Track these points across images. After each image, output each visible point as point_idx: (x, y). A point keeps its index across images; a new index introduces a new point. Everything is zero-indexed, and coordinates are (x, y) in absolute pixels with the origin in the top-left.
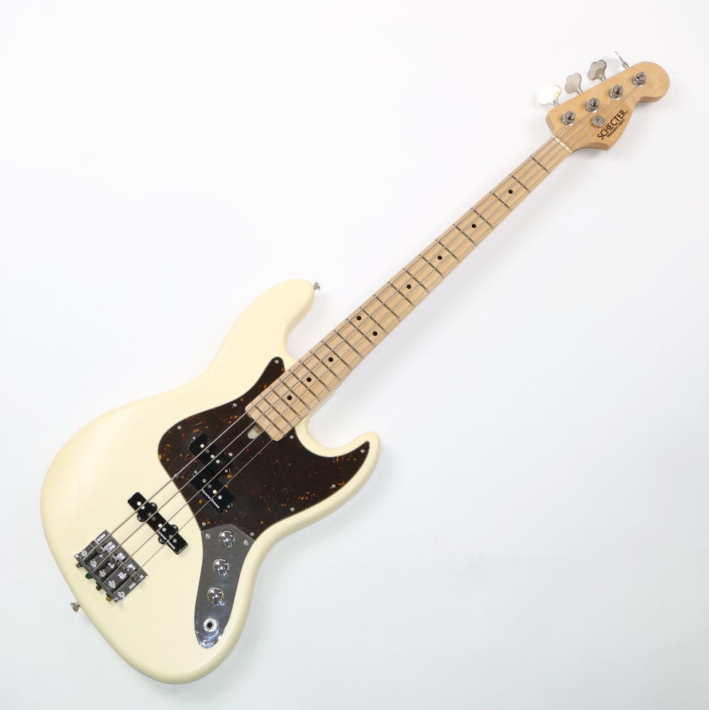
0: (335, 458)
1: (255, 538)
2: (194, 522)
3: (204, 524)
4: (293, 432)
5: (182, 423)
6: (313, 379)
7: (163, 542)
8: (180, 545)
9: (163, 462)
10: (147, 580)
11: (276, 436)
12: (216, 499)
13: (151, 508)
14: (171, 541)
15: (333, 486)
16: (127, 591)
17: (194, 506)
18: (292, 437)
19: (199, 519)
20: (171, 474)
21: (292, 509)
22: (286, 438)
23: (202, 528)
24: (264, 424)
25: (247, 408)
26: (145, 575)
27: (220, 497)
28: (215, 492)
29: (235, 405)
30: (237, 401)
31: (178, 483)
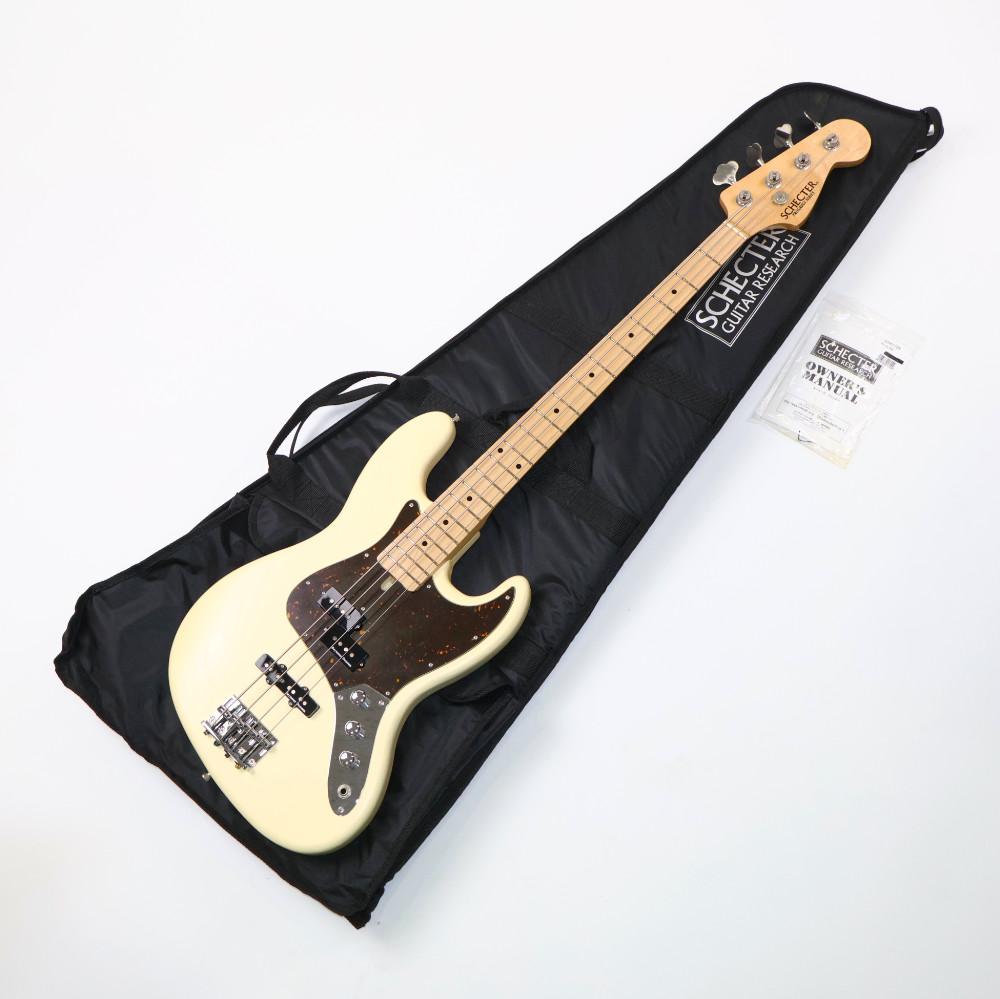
0: (477, 607)
1: (391, 697)
2: (325, 682)
3: (336, 685)
4: (430, 581)
5: (311, 578)
6: (450, 521)
7: (293, 705)
8: (311, 708)
9: (292, 620)
10: (278, 746)
11: (411, 586)
12: (347, 657)
13: (279, 669)
14: (301, 703)
15: (475, 638)
16: (257, 758)
17: (324, 665)
18: (429, 587)
19: (331, 679)
20: (300, 632)
21: (430, 665)
22: (422, 588)
23: (334, 689)
24: (398, 574)
25: (379, 558)
26: (276, 740)
27: (352, 655)
28: (346, 650)
29: (367, 555)
30: (369, 551)
31: (307, 642)
